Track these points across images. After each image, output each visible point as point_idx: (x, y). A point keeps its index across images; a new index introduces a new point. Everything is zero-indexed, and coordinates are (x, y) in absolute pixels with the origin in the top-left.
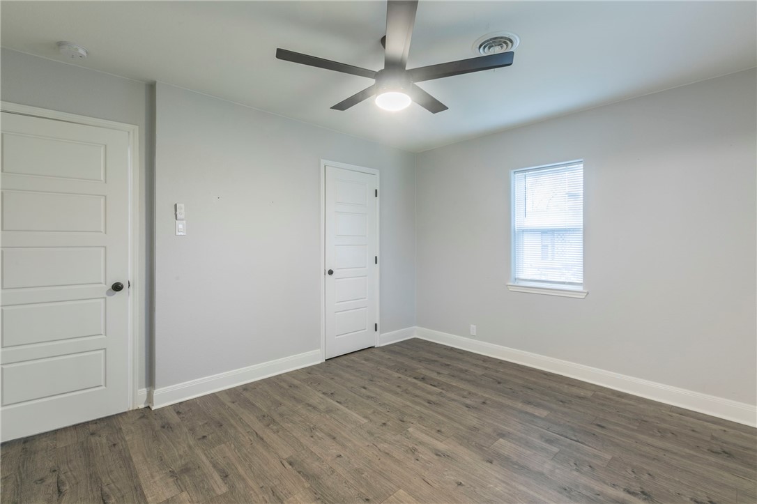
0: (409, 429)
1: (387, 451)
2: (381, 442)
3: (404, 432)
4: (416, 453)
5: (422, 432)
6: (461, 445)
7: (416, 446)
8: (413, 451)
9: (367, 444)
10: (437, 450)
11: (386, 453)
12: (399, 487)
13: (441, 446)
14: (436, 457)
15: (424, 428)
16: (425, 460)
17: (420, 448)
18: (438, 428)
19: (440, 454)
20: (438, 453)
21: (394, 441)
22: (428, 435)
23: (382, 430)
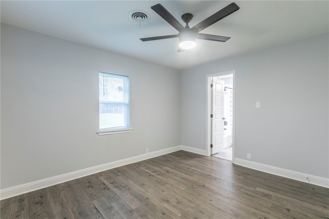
0: (181, 215)
1: (191, 203)
2: (194, 207)
3: (183, 213)
4: (177, 202)
5: (173, 213)
6: (156, 206)
7: (177, 205)
8: (178, 203)
9: (201, 206)
10: (168, 203)
11: (190, 202)
12: (183, 190)
13: (165, 205)
14: (169, 200)
15: (172, 216)
16: (174, 199)
17: (175, 204)
18: (164, 216)
19: (167, 201)
20: (168, 202)
21: (188, 208)
22: (171, 212)
23: (196, 215)
